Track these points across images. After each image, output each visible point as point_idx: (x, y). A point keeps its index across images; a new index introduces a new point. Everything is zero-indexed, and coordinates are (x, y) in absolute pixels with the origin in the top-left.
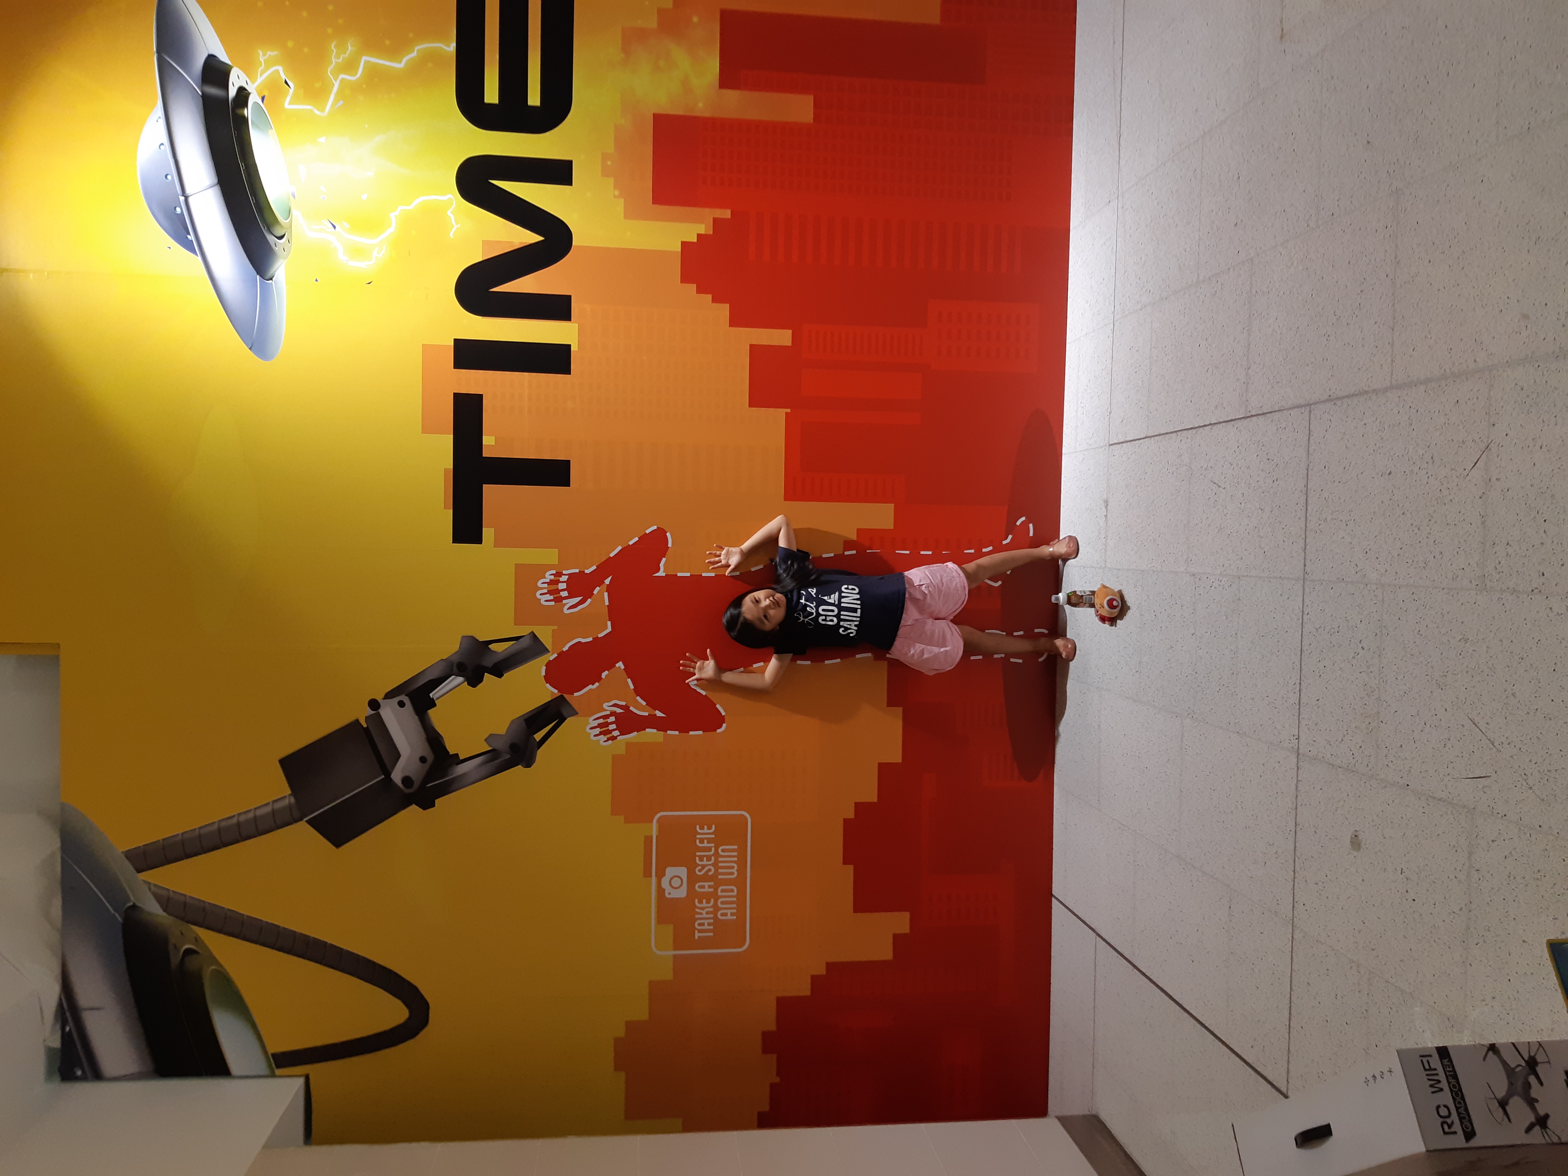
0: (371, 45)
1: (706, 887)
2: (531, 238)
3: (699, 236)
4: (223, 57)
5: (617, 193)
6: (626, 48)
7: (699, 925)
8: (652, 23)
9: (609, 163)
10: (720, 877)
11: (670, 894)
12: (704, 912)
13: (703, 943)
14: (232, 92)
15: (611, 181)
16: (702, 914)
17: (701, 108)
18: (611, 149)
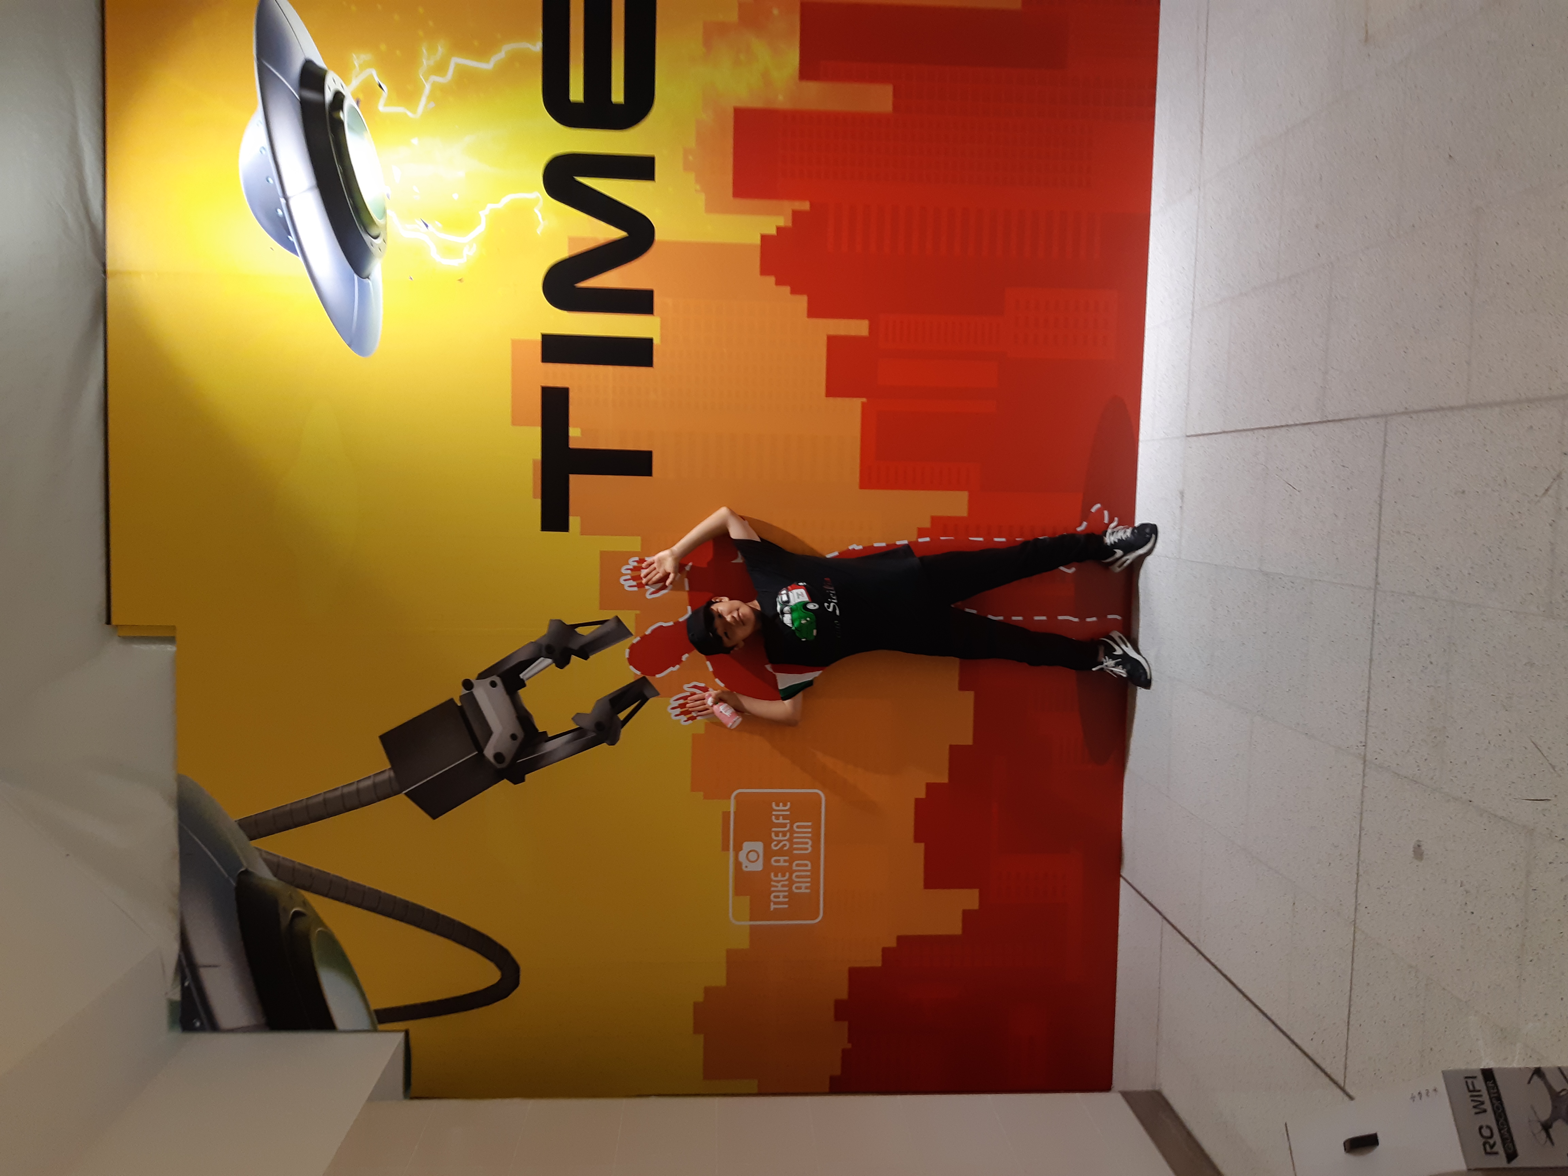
0: (461, 46)
1: (782, 861)
2: (614, 233)
3: (779, 229)
4: (320, 62)
5: (698, 187)
6: (708, 42)
7: (776, 897)
8: (733, 16)
9: (691, 158)
10: (795, 852)
11: (746, 867)
12: (779, 885)
13: (778, 915)
14: (329, 96)
15: (692, 176)
16: (777, 887)
17: (781, 100)
18: (692, 143)
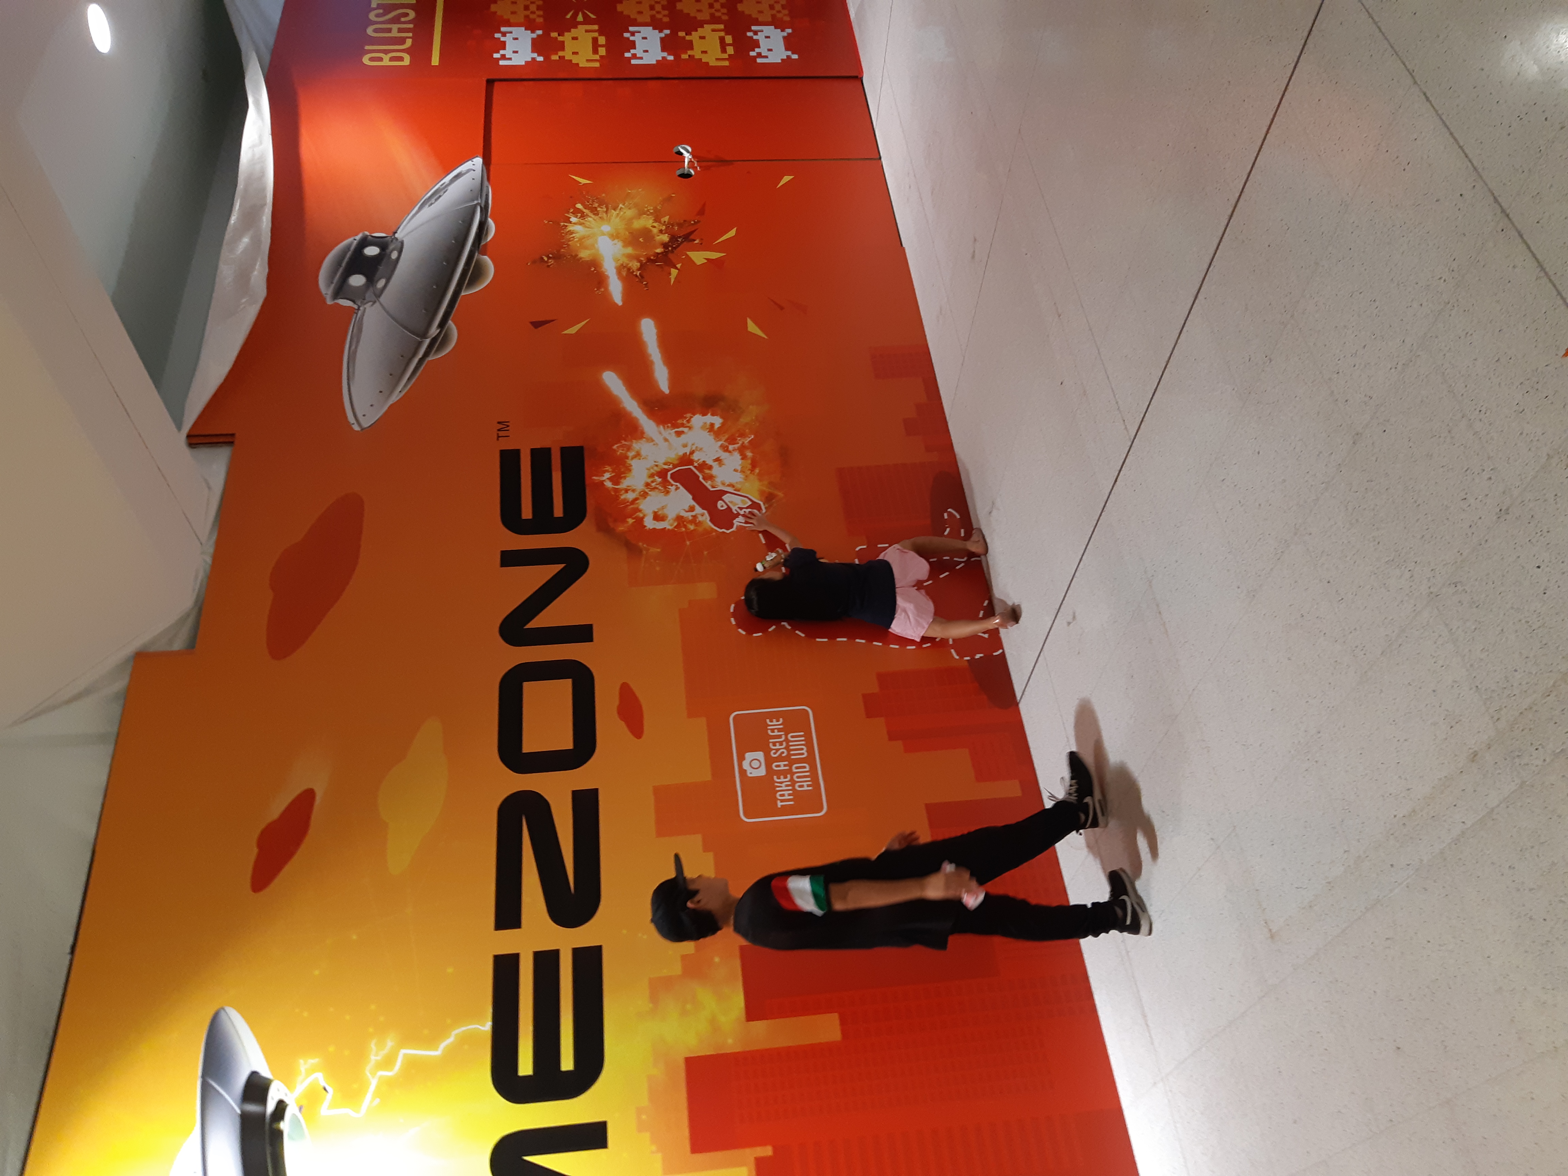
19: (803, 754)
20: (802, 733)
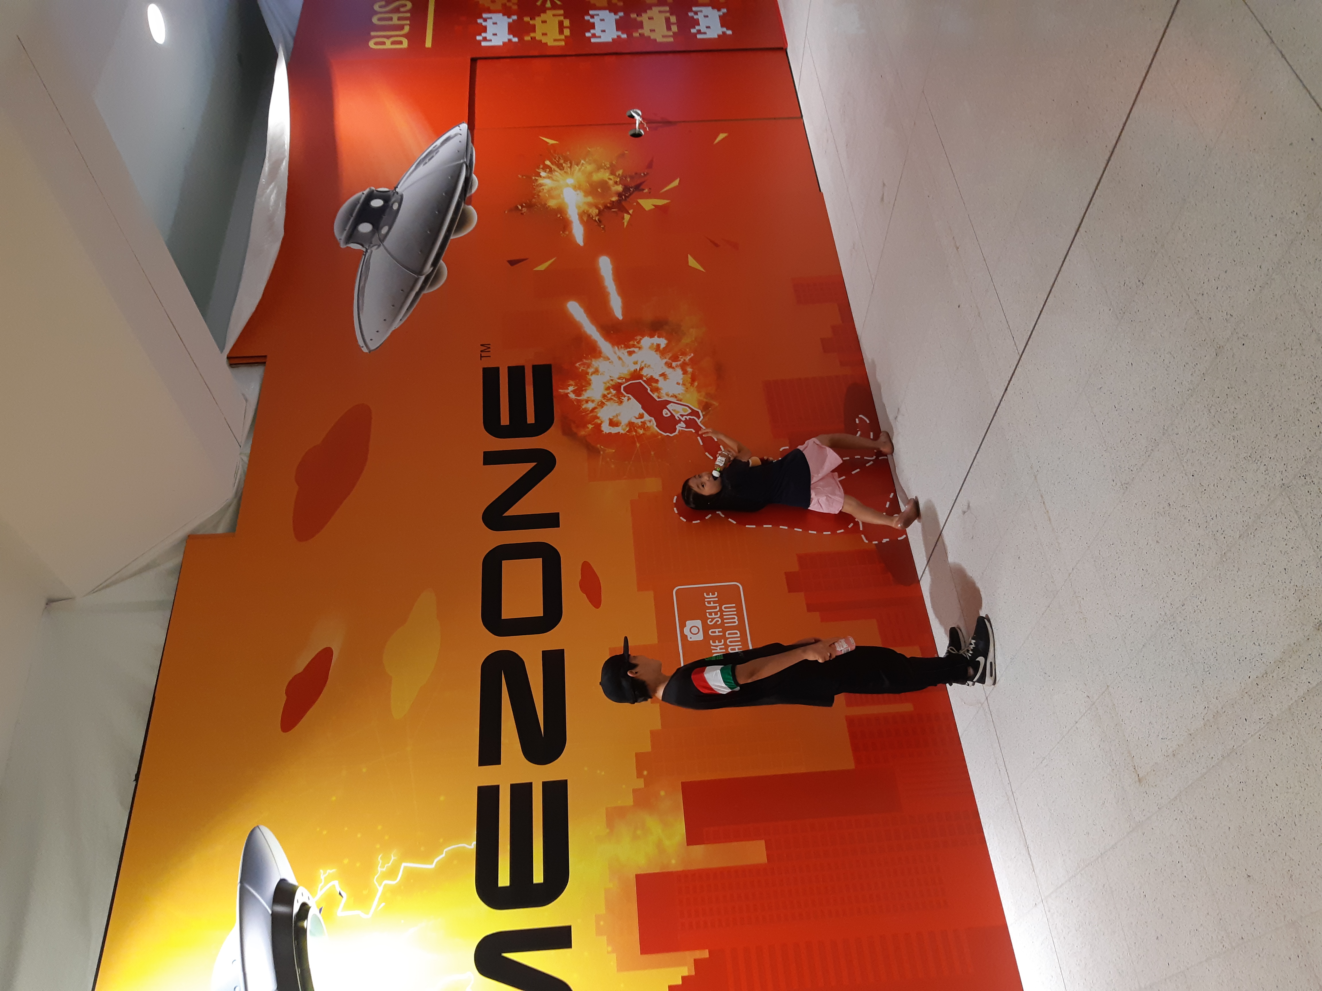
19: (735, 622)
20: (734, 605)
